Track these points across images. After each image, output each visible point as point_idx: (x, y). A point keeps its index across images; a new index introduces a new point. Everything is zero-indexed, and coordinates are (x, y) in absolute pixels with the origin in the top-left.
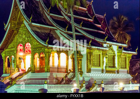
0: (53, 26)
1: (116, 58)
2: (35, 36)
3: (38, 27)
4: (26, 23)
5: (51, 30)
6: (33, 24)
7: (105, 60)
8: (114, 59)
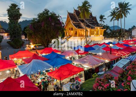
0: (79, 22)
1: (99, 31)
2: (74, 26)
3: (75, 23)
4: (71, 22)
5: (79, 23)
6: (74, 22)
7: (95, 32)
8: (98, 32)
